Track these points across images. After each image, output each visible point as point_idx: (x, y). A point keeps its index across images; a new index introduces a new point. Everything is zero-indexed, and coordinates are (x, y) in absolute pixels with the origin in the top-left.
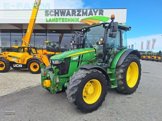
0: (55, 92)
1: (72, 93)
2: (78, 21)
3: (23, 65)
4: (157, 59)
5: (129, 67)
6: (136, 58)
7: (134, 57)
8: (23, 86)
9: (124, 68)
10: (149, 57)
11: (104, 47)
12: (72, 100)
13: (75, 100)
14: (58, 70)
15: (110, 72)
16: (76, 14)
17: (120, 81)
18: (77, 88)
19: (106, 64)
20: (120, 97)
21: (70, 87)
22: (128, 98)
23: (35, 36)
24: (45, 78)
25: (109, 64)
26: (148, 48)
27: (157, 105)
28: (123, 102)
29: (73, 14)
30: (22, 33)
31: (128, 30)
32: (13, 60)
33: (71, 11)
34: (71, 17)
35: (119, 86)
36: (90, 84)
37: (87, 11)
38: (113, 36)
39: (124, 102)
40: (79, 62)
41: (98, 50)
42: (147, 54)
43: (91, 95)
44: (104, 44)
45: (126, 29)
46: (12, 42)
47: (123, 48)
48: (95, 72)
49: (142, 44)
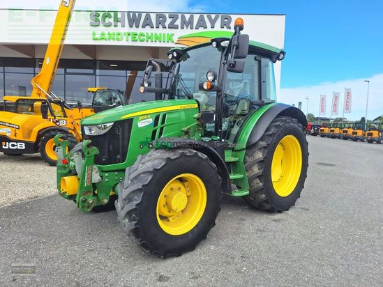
0: (88, 207)
1: (128, 207)
2: (170, 40)
3: (27, 144)
4: (354, 135)
6: (297, 125)
7: (292, 124)
8: (20, 194)
9: (265, 148)
10: (337, 131)
11: (218, 96)
12: (128, 224)
13: (136, 224)
14: (95, 151)
15: (233, 159)
16: (167, 24)
17: (255, 181)
18: (141, 195)
19: (223, 138)
20: (256, 220)
21: (123, 193)
22: (274, 220)
23: (67, 76)
25: (232, 138)
26: (335, 110)
27: (340, 237)
28: (260, 231)
29: (158, 23)
30: (35, 67)
31: (278, 59)
32: (3, 132)
33: (153, 17)
34: (155, 31)
35: (254, 192)
36: (179, 185)
37: (192, 17)
38: (236, 69)
39: (264, 231)
40: (154, 132)
41: (208, 105)
42: (334, 124)
43: (182, 211)
44: (219, 91)
45: (274, 57)
46: (7, 91)
47: (266, 101)
48: (189, 154)
49: (323, 100)
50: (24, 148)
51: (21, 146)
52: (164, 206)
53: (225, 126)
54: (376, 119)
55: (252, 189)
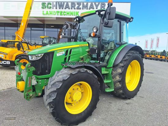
1: (49, 101)
3: (11, 62)
4: (161, 59)
5: (129, 66)
6: (139, 55)
7: (136, 54)
9: (123, 67)
10: (153, 56)
11: (99, 40)
13: (53, 110)
14: (33, 69)
15: (106, 72)
16: (76, 7)
17: (117, 83)
18: (56, 94)
19: (101, 61)
20: (117, 103)
21: (47, 92)
22: (127, 103)
23: (32, 31)
24: (20, 78)
25: (106, 61)
26: (151, 47)
28: (120, 110)
29: (72, 7)
30: (18, 27)
31: (130, 21)
32: (0, 56)
33: (70, 4)
34: (70, 10)
35: (116, 89)
36: (78, 87)
38: (108, 25)
39: (122, 110)
40: (65, 59)
41: (93, 44)
42: (151, 53)
43: (79, 101)
44: (99, 37)
45: (128, 20)
46: (6, 38)
47: (123, 43)
48: (82, 71)
49: (147, 42)
52: (69, 98)
53: (102, 55)
55: (116, 87)
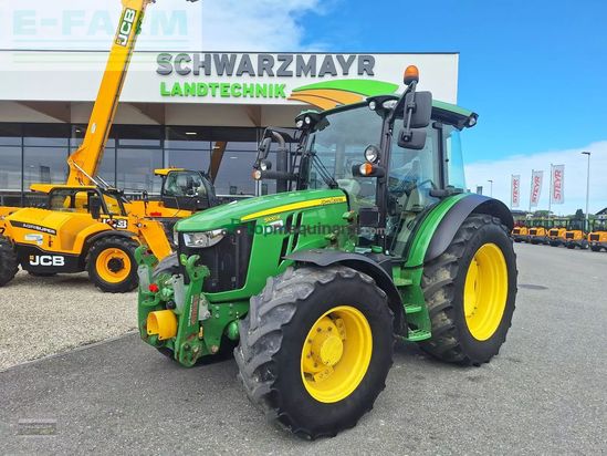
0: (192, 359)
1: (259, 360)
2: (280, 93)
3: (68, 257)
4: (569, 240)
5: (473, 263)
6: (499, 228)
7: (492, 226)
8: (66, 338)
9: (454, 263)
10: (541, 232)
11: (380, 184)
12: (258, 387)
13: (272, 386)
14: (204, 271)
15: (404, 282)
16: (275, 70)
17: (439, 316)
18: (280, 341)
19: (388, 249)
20: (442, 378)
21: (250, 338)
22: (470, 378)
23: (119, 150)
24: (155, 302)
25: (400, 249)
26: (534, 200)
27: (579, 405)
28: (452, 396)
29: (262, 69)
30: (70, 137)
31: (467, 125)
32: (31, 239)
33: (254, 60)
34: (257, 80)
35: (438, 334)
36: (329, 323)
37: (313, 59)
38: (412, 143)
39: (458, 396)
40: (286, 241)
41: (359, 197)
42: (535, 221)
43: (334, 367)
44: (380, 176)
45: (461, 122)
46: (26, 174)
47: (451, 191)
48: (346, 276)
49: (515, 183)
50: (63, 264)
51: (59, 261)
52: (308, 357)
54: (600, 213)
55: (435, 329)
